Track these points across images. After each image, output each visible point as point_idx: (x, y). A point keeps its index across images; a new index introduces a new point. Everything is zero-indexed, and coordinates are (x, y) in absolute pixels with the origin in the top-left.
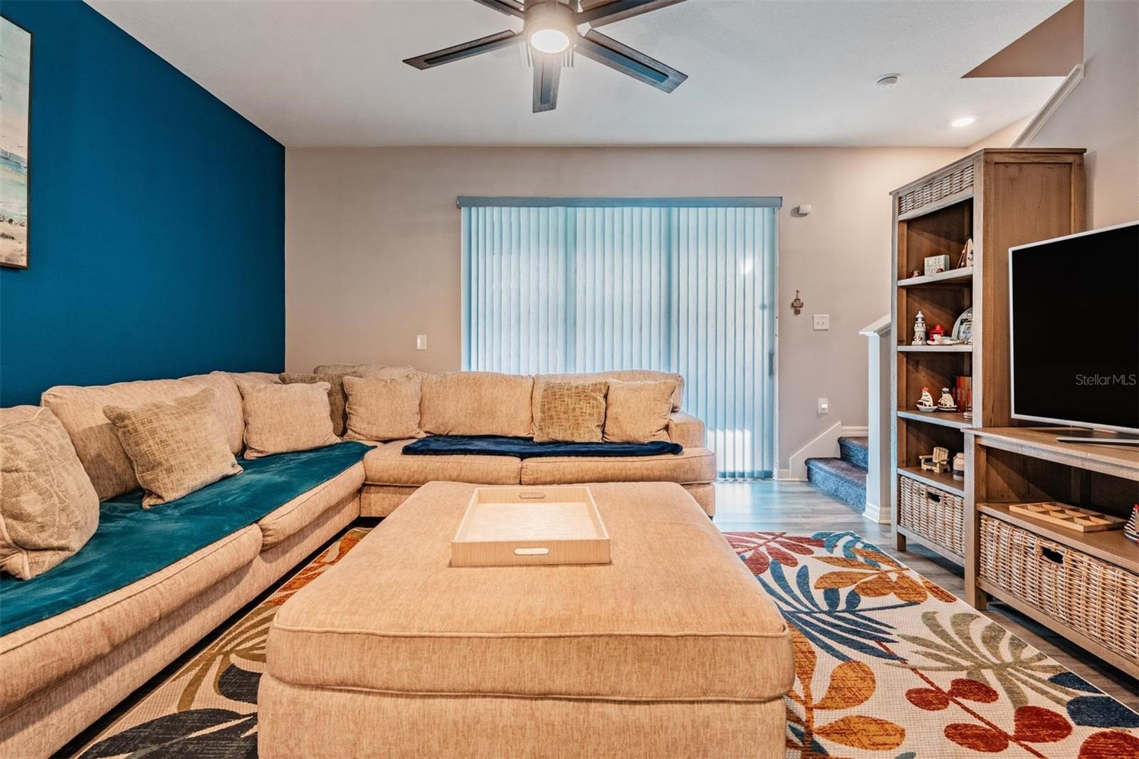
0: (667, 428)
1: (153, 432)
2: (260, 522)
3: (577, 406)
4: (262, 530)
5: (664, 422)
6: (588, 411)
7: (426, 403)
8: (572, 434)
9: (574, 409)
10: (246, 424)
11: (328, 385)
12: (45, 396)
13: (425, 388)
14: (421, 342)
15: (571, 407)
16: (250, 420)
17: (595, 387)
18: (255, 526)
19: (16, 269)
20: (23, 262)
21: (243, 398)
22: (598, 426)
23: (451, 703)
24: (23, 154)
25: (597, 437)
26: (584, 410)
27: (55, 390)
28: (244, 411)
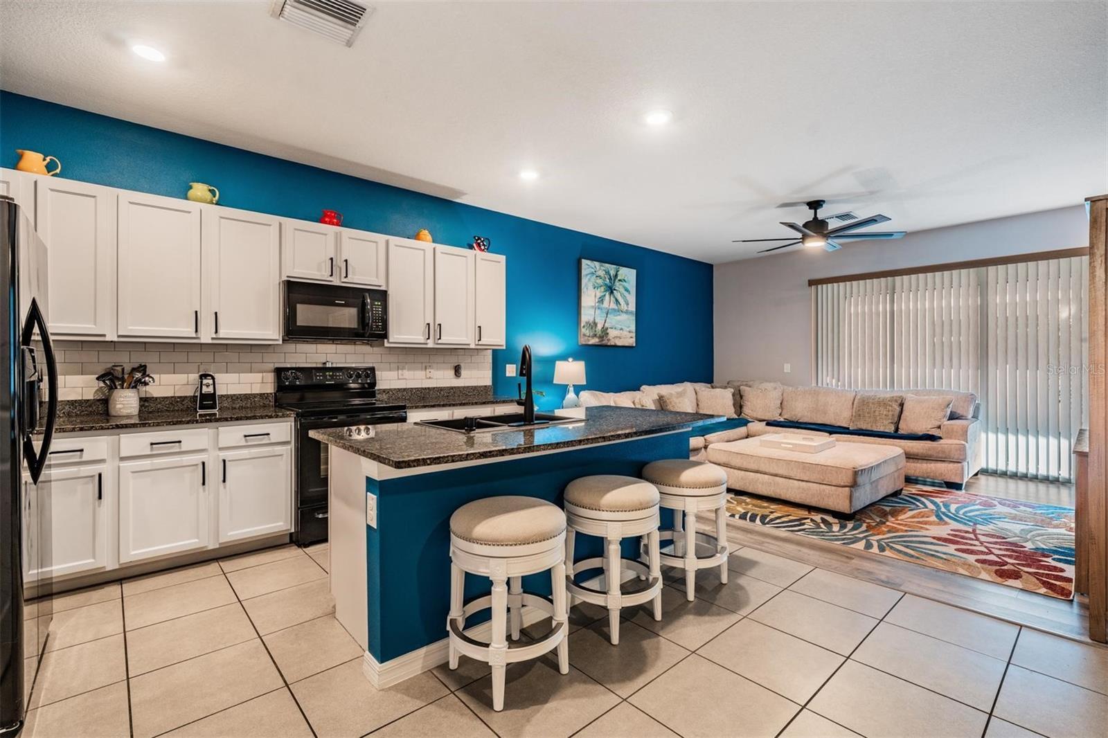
0: (939, 427)
1: (671, 402)
2: (706, 437)
3: (877, 409)
4: (705, 440)
5: (938, 423)
6: (885, 413)
7: (785, 403)
8: (872, 426)
9: (874, 412)
10: (698, 405)
11: (732, 390)
12: (641, 388)
13: (784, 395)
14: (787, 368)
15: (873, 410)
16: (699, 403)
17: (893, 399)
18: (702, 438)
19: (632, 347)
20: (634, 345)
21: (696, 394)
22: (892, 423)
23: (752, 474)
24: (634, 310)
25: (891, 429)
26: (881, 412)
27: (644, 386)
28: (697, 399)
